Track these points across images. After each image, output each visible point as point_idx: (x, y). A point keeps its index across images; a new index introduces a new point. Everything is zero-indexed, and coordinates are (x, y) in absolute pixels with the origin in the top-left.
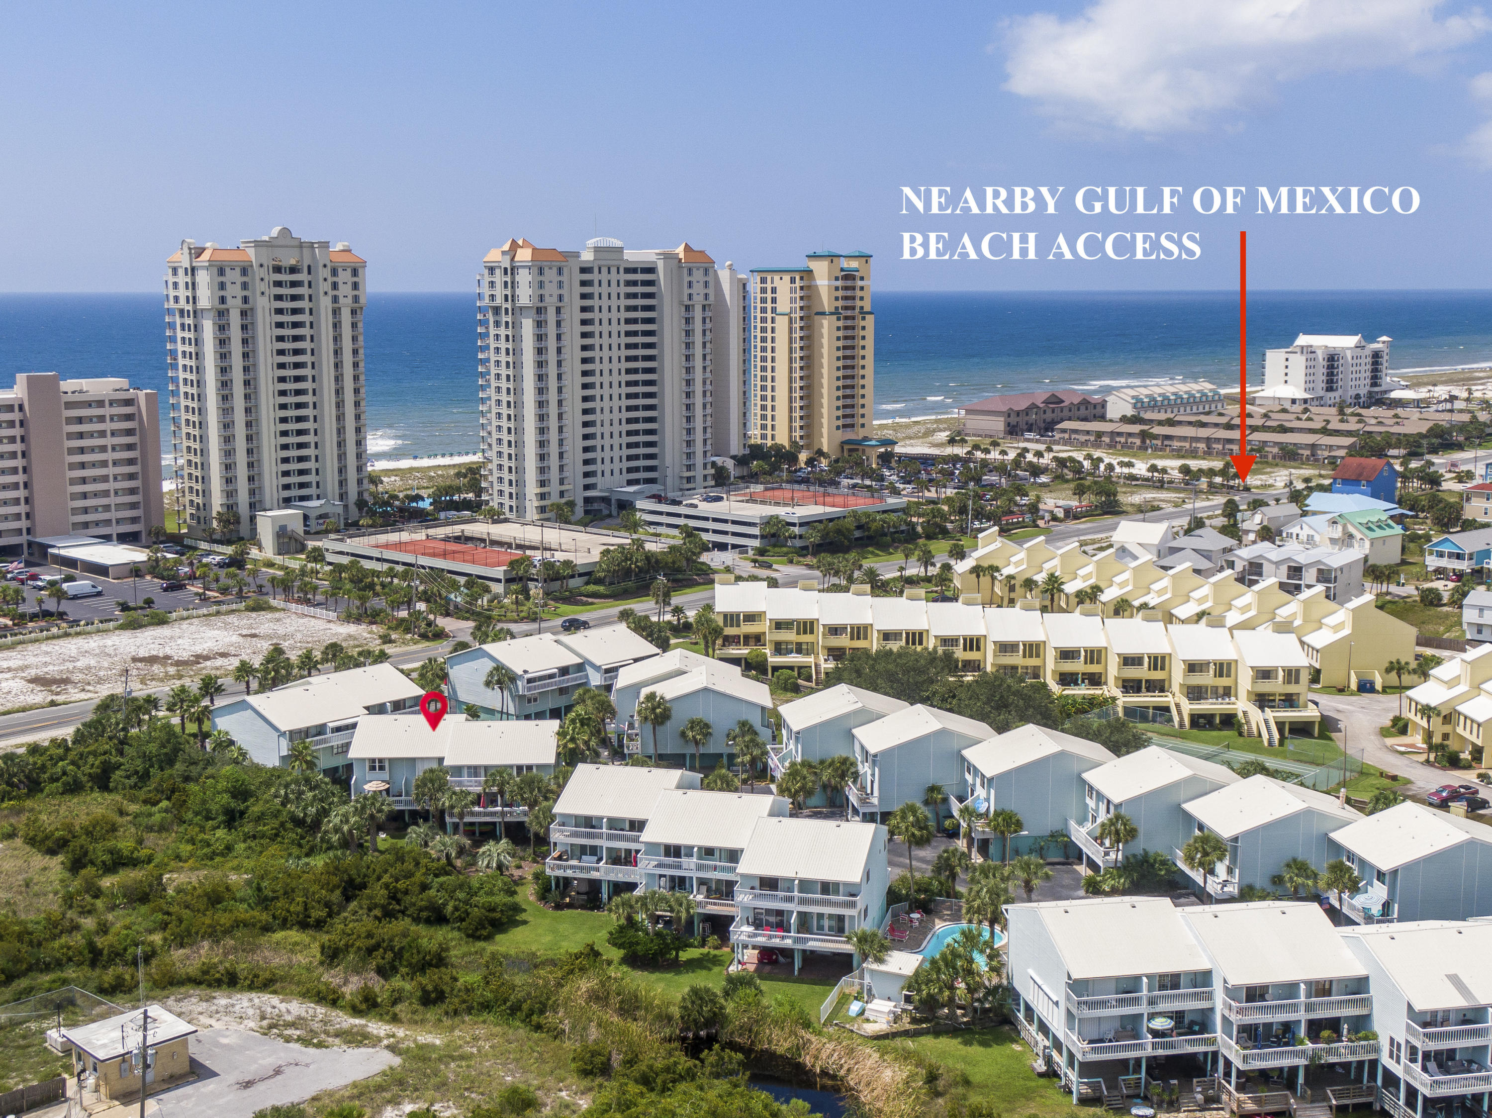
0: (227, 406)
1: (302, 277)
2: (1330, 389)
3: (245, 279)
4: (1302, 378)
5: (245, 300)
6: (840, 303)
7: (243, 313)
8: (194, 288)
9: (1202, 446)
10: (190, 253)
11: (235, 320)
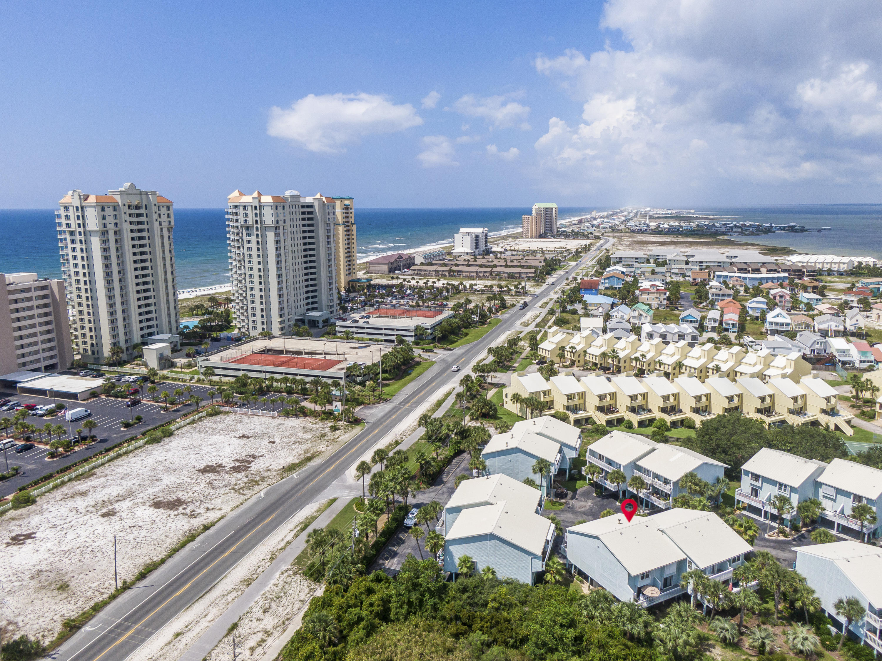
0: (110, 286)
1: (142, 211)
2: (477, 248)
3: (115, 213)
4: (469, 245)
5: (116, 225)
6: (344, 220)
7: (115, 233)
8: (83, 218)
9: (475, 274)
10: (80, 198)
11: (111, 236)
